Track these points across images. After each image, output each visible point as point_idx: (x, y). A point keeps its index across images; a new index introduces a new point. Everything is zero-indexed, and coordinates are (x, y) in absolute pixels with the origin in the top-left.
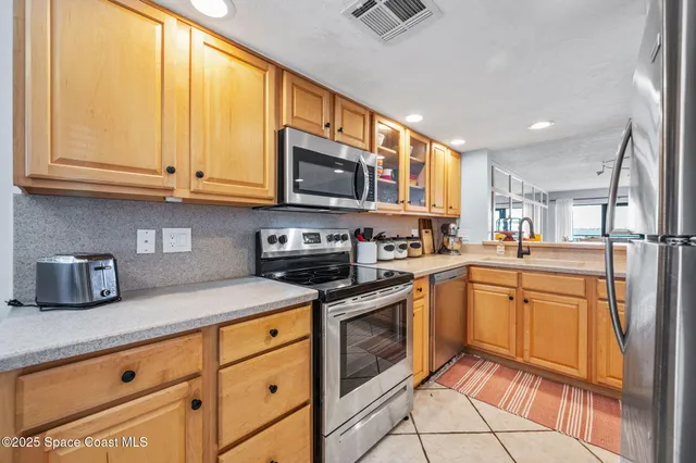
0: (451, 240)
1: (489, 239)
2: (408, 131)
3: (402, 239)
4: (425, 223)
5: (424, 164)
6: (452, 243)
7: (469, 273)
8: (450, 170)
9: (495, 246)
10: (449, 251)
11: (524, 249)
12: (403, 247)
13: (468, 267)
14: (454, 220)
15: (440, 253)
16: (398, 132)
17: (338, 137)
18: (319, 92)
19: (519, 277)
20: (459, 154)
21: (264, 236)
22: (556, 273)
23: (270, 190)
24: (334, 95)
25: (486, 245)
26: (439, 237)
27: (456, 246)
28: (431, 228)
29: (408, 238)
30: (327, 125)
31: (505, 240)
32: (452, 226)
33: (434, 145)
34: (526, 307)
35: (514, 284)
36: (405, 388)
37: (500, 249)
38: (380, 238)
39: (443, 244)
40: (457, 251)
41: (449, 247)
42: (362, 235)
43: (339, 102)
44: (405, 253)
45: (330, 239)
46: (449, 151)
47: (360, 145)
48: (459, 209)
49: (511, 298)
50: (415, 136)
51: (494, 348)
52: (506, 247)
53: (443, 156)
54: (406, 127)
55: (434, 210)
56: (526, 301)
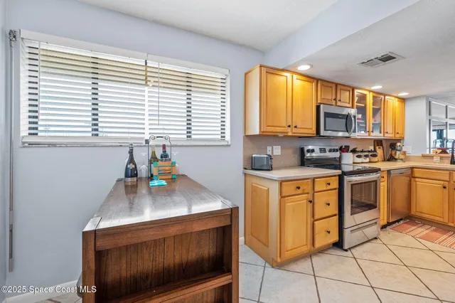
0: (398, 153)
1: (428, 153)
2: (371, 93)
3: (365, 152)
4: (378, 143)
5: (380, 109)
6: (398, 155)
7: (412, 172)
8: (397, 111)
9: (432, 157)
10: (396, 159)
12: (366, 156)
13: (412, 168)
14: (399, 140)
15: (388, 160)
16: (365, 95)
17: (339, 104)
18: (330, 85)
19: (450, 175)
20: (403, 100)
21: (306, 149)
23: (314, 131)
24: (337, 85)
25: (424, 156)
26: (388, 151)
27: (402, 157)
28: (382, 145)
29: (369, 151)
30: (335, 99)
31: (440, 153)
32: (399, 144)
33: (387, 97)
35: (447, 179)
36: (376, 223)
37: (437, 159)
38: (354, 151)
39: (391, 155)
40: (402, 159)
41: (397, 157)
42: (344, 149)
43: (339, 87)
44: (368, 160)
45: (330, 151)
46: (396, 99)
47: (348, 105)
48: (403, 134)
49: (444, 187)
50: (374, 95)
51: (432, 217)
52: (441, 158)
53: (392, 102)
54: (370, 91)
55: (386, 135)
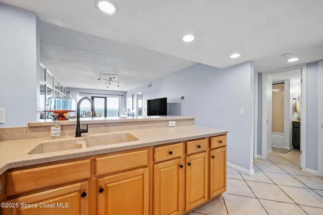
9: (47, 127)
11: (82, 127)
22: (128, 151)
25: (33, 127)
34: (101, 196)
37: (56, 131)
56: (101, 190)
